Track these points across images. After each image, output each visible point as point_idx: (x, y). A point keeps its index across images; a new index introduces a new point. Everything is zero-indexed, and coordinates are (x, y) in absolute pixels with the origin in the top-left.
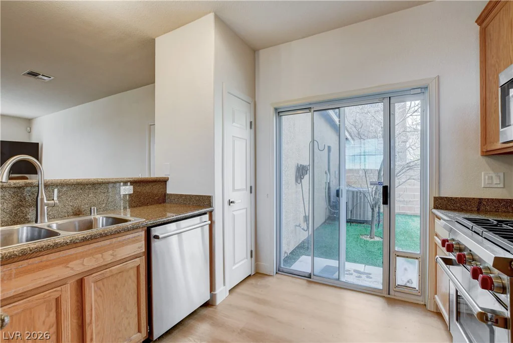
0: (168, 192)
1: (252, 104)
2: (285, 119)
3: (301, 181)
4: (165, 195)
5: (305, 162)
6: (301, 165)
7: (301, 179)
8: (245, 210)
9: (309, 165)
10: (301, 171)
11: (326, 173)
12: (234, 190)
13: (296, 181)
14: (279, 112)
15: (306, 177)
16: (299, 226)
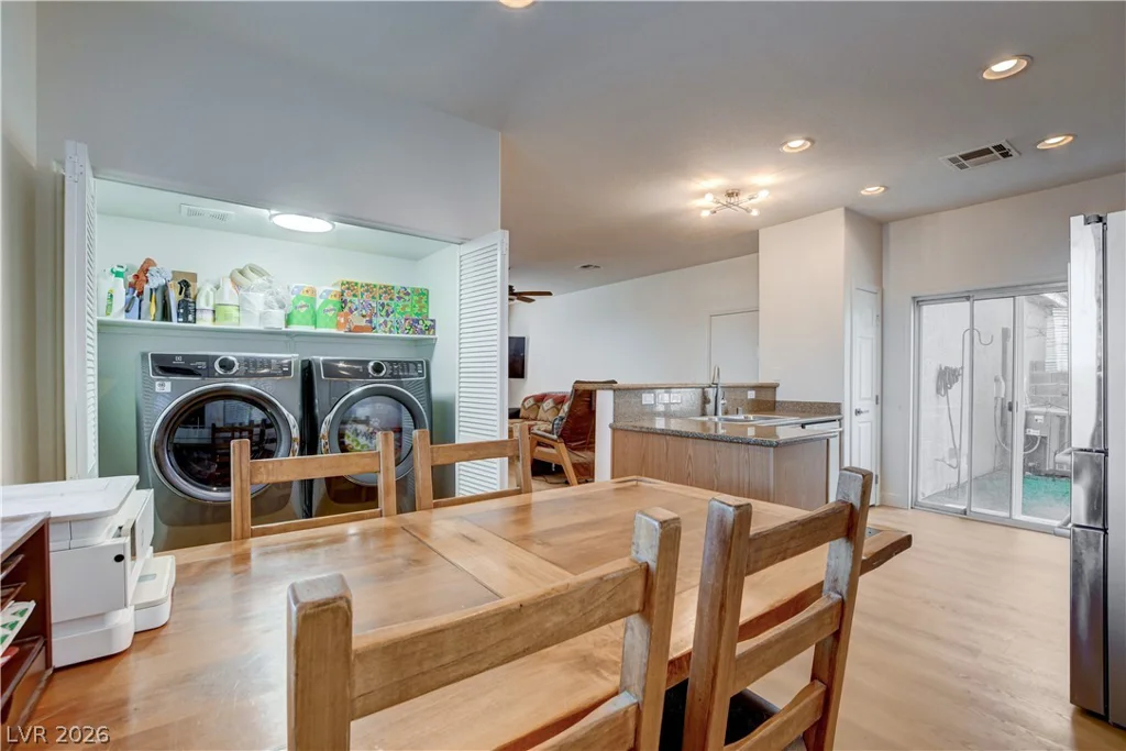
0: (778, 399)
1: (879, 296)
2: (925, 309)
3: (946, 393)
4: (775, 402)
5: (955, 364)
6: (946, 368)
7: (946, 389)
8: (869, 424)
9: (962, 368)
10: (947, 378)
11: (996, 380)
12: (861, 399)
13: (938, 391)
14: (918, 302)
15: (956, 386)
16: (943, 460)
